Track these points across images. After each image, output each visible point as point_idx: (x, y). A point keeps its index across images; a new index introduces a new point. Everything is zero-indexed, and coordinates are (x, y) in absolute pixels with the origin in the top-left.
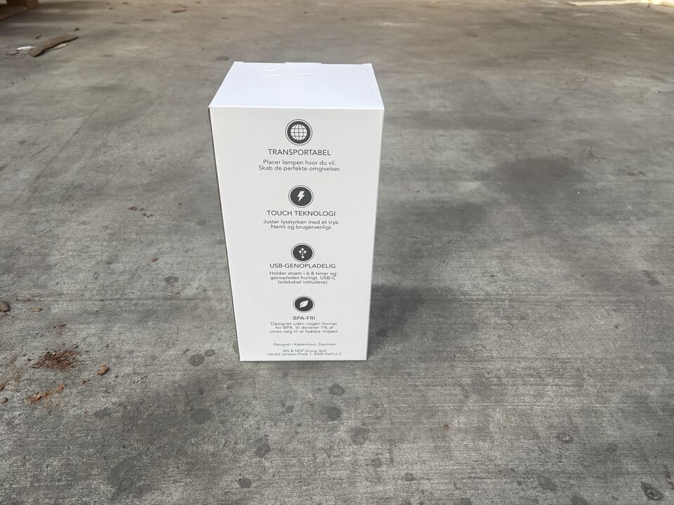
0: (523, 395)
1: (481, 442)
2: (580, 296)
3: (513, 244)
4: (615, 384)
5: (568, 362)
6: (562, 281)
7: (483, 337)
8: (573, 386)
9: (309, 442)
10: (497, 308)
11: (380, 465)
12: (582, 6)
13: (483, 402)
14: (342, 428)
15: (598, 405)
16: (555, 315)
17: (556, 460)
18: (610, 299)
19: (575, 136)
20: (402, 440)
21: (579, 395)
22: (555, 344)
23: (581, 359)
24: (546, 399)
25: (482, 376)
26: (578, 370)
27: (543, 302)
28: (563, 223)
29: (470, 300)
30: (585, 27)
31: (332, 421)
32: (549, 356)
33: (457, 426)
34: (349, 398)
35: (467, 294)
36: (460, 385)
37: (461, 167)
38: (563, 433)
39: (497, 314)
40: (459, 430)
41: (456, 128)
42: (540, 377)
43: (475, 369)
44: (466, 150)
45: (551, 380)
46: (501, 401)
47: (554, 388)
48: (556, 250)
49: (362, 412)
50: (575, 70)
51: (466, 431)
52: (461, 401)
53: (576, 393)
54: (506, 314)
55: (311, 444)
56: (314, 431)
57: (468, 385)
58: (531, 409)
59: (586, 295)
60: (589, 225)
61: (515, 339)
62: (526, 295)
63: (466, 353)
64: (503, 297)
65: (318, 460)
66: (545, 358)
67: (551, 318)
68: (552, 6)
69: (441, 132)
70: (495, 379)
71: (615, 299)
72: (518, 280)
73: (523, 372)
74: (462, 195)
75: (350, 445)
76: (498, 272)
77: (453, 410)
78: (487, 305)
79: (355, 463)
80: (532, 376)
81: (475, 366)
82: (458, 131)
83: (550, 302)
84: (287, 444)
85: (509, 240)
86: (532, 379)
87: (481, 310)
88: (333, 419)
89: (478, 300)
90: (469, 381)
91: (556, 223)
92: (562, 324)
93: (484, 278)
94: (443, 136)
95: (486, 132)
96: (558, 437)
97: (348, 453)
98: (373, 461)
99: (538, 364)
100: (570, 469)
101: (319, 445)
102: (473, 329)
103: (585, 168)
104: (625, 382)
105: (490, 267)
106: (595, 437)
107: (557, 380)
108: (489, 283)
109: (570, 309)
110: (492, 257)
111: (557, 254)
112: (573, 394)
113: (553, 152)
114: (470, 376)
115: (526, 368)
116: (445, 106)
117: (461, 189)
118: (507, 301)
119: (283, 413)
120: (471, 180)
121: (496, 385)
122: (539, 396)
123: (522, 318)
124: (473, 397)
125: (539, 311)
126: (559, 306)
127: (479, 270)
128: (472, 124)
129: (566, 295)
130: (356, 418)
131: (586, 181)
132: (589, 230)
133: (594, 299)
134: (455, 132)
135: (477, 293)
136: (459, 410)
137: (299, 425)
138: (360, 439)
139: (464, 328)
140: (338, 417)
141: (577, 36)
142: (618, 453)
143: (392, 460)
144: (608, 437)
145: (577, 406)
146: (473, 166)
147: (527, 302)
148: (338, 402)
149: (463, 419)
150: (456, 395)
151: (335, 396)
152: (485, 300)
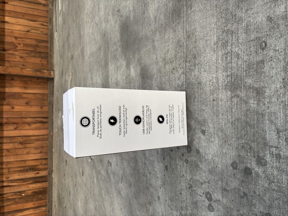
0: (237, 65)
1: (266, 94)
2: (184, 25)
3: (159, 56)
4: (231, 13)
5: (219, 37)
6: (176, 33)
7: (205, 80)
8: (232, 36)
9: (265, 190)
10: (190, 70)
11: (279, 155)
12: (61, 7)
13: (241, 88)
14: (256, 169)
15: (244, 24)
16: (194, 40)
17: (277, 53)
18: (185, 10)
19: (110, 18)
20: (264, 139)
21: (238, 33)
22: (209, 42)
23: (217, 29)
24: (240, 52)
25: (226, 85)
26: (223, 32)
27: (187, 45)
28: (149, 29)
29: (186, 83)
30: (68, 6)
31: (252, 174)
32: (215, 46)
33: (255, 105)
34: (239, 160)
35: (183, 84)
36: (232, 98)
37: (124, 74)
38: (261, 46)
39: (193, 70)
40: (258, 104)
41: (108, 72)
42: (227, 53)
43: (222, 88)
44: (117, 70)
45: (229, 48)
46: (241, 77)
47: (233, 47)
48: (161, 34)
49: (247, 155)
50: (85, 14)
51: (259, 101)
52: (241, 99)
53: (236, 35)
54: (193, 65)
55: (266, 190)
56: (258, 185)
57: (232, 94)
58: (246, 61)
59: (183, 22)
60: (149, 16)
61: (206, 63)
62: (183, 53)
63: (214, 91)
64: (184, 65)
65: (276, 189)
66: (217, 49)
67: (195, 42)
68: (61, 20)
69: (110, 80)
70: (228, 78)
71: (185, 7)
72: (176, 56)
73: (225, 62)
74: (136, 76)
75: (267, 168)
76: (172, 66)
77: (246, 106)
78: (188, 74)
79: (278, 169)
80: (226, 58)
81: (221, 87)
82: (109, 71)
83: (187, 41)
84: (266, 203)
85: (157, 57)
86: (228, 58)
87: (191, 78)
88: (251, 173)
89: (186, 79)
90: (229, 93)
91: (149, 32)
92: (198, 37)
93: (175, 73)
94: (111, 79)
95: (109, 59)
96: (263, 49)
97: (272, 171)
98: (277, 158)
99: (220, 53)
100: (283, 46)
101: (266, 185)
102: (201, 84)
103: (124, 15)
104: (230, 7)
105: (170, 69)
106: (262, 28)
107: (229, 44)
108: (177, 71)
109: (191, 31)
110: (165, 67)
111: (163, 34)
112: (237, 37)
113: (117, 29)
114: (227, 91)
115: (222, 60)
116: (100, 75)
117: (134, 75)
118: (187, 64)
119: (247, 199)
120: (130, 70)
121: (231, 79)
122: (238, 56)
123: (195, 57)
124: (238, 92)
125: (191, 48)
126: (189, 37)
127: (171, 75)
128: (106, 65)
129: (183, 32)
130: (251, 160)
131: (130, 15)
132: (152, 16)
133: (185, 18)
134: (110, 73)
135: (182, 78)
136: (246, 103)
137: (255, 192)
138: (263, 161)
139: (200, 89)
140: (250, 169)
141: (72, 11)
142: (272, 16)
143: (277, 147)
144: (263, 21)
145: (244, 35)
146: (124, 68)
147: (187, 53)
148: (241, 167)
149: (252, 101)
150: (237, 102)
151: (238, 167)
152: (186, 75)
